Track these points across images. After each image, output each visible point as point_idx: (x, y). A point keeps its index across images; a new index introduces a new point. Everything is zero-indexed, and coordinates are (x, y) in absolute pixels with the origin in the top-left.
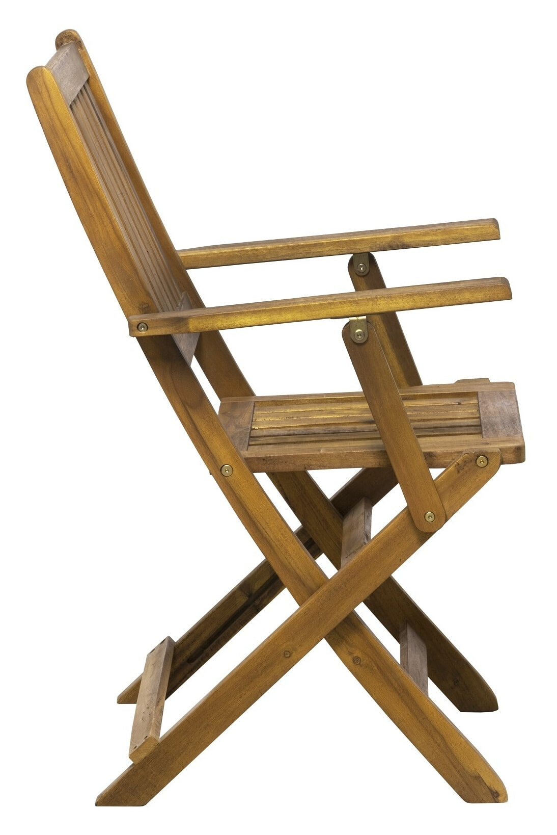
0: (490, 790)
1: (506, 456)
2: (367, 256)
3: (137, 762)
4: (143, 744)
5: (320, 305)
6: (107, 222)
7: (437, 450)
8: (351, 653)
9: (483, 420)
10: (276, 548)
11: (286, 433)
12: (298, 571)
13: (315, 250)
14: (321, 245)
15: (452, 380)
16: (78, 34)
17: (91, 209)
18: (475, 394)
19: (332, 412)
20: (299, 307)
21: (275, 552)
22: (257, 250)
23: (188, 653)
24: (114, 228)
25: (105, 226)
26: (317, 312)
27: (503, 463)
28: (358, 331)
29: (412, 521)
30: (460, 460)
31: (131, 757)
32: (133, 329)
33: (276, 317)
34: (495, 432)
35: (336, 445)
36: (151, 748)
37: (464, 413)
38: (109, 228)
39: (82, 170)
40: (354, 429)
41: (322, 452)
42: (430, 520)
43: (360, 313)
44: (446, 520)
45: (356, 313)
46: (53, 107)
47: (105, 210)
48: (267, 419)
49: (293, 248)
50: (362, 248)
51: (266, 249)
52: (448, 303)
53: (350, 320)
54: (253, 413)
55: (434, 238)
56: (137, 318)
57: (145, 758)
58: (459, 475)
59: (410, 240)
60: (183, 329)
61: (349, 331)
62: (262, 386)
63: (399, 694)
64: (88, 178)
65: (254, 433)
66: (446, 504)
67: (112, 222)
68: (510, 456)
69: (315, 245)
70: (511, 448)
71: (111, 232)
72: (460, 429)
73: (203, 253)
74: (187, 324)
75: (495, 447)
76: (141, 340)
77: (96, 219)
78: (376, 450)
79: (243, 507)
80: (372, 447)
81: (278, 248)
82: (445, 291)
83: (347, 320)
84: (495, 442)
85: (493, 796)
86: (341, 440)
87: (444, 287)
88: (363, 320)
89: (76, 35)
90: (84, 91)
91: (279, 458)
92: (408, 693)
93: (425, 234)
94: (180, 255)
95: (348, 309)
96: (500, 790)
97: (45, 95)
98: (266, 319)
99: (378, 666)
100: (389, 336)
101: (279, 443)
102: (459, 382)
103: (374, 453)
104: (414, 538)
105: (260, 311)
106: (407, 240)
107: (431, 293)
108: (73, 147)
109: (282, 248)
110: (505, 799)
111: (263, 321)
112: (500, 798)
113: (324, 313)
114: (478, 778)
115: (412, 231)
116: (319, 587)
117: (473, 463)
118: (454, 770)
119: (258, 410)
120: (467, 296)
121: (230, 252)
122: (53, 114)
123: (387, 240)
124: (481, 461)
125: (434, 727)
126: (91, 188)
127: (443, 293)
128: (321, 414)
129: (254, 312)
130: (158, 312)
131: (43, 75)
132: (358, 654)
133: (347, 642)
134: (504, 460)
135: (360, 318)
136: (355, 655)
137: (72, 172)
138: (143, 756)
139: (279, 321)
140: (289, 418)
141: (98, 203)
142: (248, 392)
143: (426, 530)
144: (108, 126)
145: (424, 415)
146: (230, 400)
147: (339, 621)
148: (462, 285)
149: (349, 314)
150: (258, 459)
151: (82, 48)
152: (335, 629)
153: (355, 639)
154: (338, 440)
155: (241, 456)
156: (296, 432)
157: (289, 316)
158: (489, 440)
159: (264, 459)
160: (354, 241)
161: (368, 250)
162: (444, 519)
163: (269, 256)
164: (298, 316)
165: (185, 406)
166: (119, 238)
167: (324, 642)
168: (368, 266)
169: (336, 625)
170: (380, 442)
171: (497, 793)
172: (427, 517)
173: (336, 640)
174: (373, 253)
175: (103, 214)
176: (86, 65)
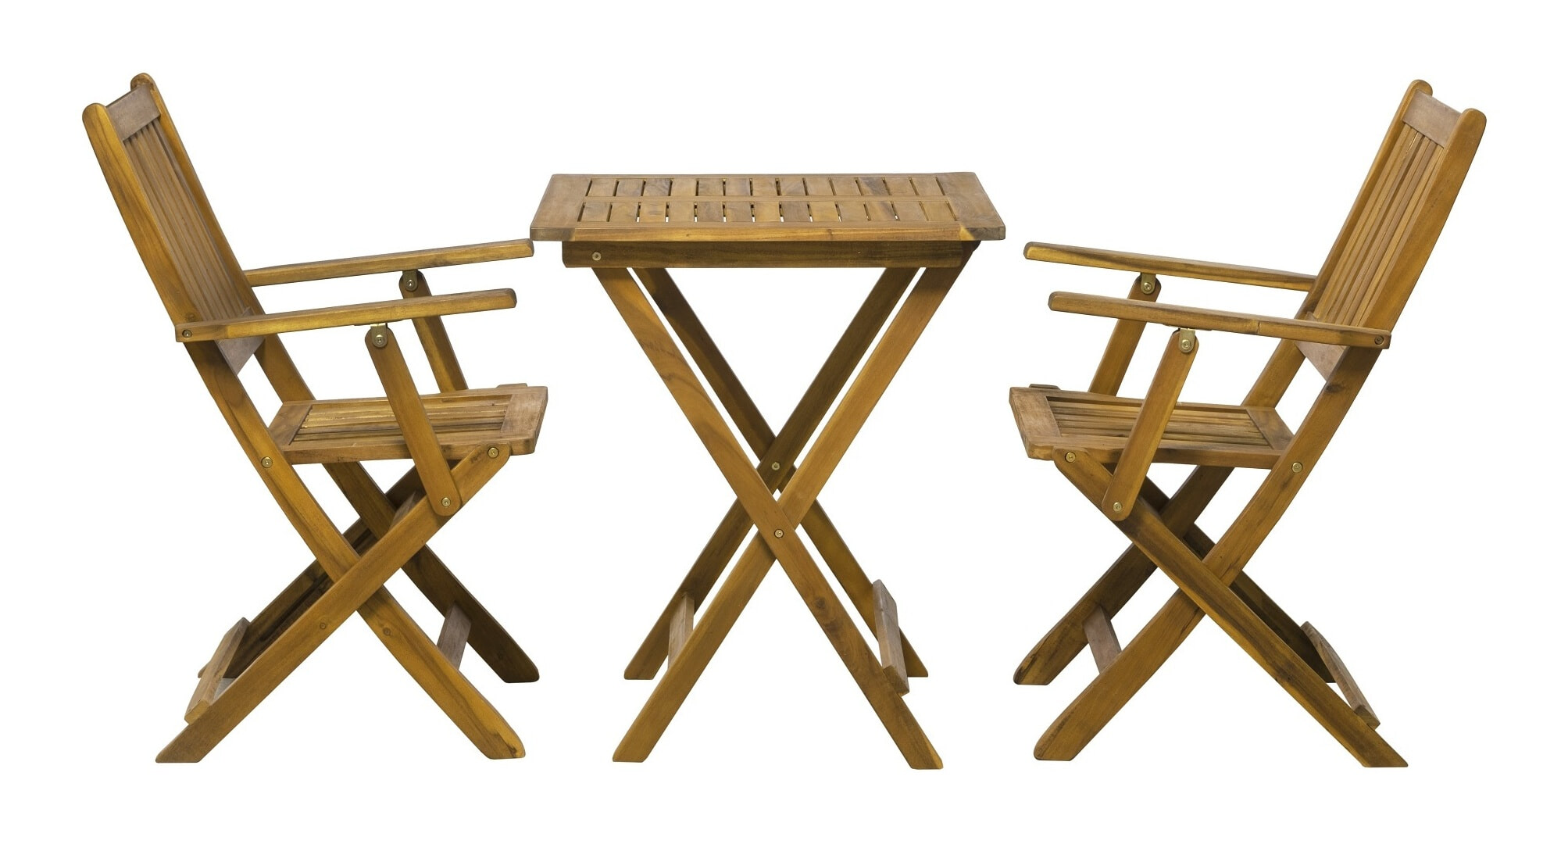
0: (508, 746)
1: (515, 448)
2: (415, 274)
3: (192, 723)
4: (196, 707)
5: (345, 313)
6: (156, 241)
7: (455, 444)
8: (381, 625)
9: (506, 418)
10: (312, 532)
11: (331, 430)
12: (332, 551)
13: (366, 268)
14: (372, 263)
15: (494, 386)
16: (151, 78)
17: (142, 230)
18: (509, 397)
19: (377, 413)
20: (325, 315)
21: (312, 536)
22: (315, 269)
23: (260, 632)
24: (162, 246)
25: (154, 245)
26: (342, 320)
27: (512, 454)
28: (379, 336)
29: (431, 507)
30: (472, 453)
31: (187, 718)
32: (180, 335)
33: (305, 325)
34: (512, 427)
35: (370, 440)
36: (203, 710)
37: (491, 413)
38: (158, 246)
39: (133, 196)
40: (391, 427)
41: (353, 446)
42: (447, 504)
43: (380, 320)
44: (462, 506)
45: (376, 320)
46: (106, 139)
47: (154, 230)
48: (318, 420)
49: (347, 266)
50: (410, 266)
51: (323, 268)
52: (458, 311)
53: (372, 327)
54: (308, 414)
55: (474, 256)
56: (184, 325)
57: (198, 719)
58: (473, 465)
59: (453, 258)
60: (223, 335)
61: (371, 336)
62: (320, 391)
63: (425, 662)
64: (139, 203)
65: (301, 431)
66: (462, 492)
67: (160, 242)
68: (521, 448)
69: (367, 264)
70: (520, 440)
71: (160, 250)
72: (486, 426)
73: (267, 272)
74: (225, 331)
75: (506, 440)
76: (186, 344)
77: (146, 238)
78: (401, 444)
79: (282, 495)
80: (395, 442)
81: (334, 267)
82: (455, 300)
83: (367, 328)
84: (508, 436)
85: (511, 752)
86: (376, 436)
87: (455, 297)
88: (382, 326)
89: (148, 78)
90: (151, 127)
91: (315, 451)
92: (433, 661)
93: (466, 253)
94: (246, 274)
95: (369, 317)
96: (516, 746)
97: (99, 129)
98: (297, 326)
99: (406, 637)
100: (437, 345)
101: (321, 439)
102: (499, 386)
103: (401, 446)
104: (433, 522)
105: (290, 319)
106: (449, 258)
107: (443, 302)
108: (125, 175)
109: (337, 267)
110: (523, 754)
111: (293, 328)
112: (517, 754)
113: (347, 320)
114: (497, 736)
115: (454, 251)
116: (351, 566)
117: (486, 453)
118: (476, 729)
119: (313, 412)
120: (475, 304)
121: (291, 271)
122: (106, 146)
123: (432, 258)
124: (493, 452)
125: (457, 691)
126: (141, 211)
127: (453, 302)
128: (367, 415)
129: (286, 320)
130: (203, 320)
131: (96, 111)
132: (387, 625)
133: (378, 616)
134: (514, 451)
135: (380, 324)
136: (385, 626)
137: (124, 197)
138: (197, 717)
139: (308, 327)
140: (338, 417)
141: (148, 225)
142: (310, 397)
143: (443, 514)
144: (177, 159)
145: (476, 414)
146: (290, 404)
147: (369, 596)
148: (471, 295)
149: (370, 321)
150: (296, 452)
151: (153, 89)
152: (366, 603)
153: (384, 612)
154: (373, 436)
155: (279, 449)
156: (339, 430)
157: (316, 324)
158: (503, 434)
159: (301, 452)
160: (402, 260)
161: (415, 268)
162: (459, 505)
163: (326, 274)
164: (325, 323)
165: (228, 405)
166: (167, 256)
167: (356, 613)
168: (416, 282)
169: (366, 599)
170: (400, 438)
171: (515, 749)
172: (443, 502)
173: (367, 612)
174: (422, 271)
175: (153, 235)
176: (157, 104)
